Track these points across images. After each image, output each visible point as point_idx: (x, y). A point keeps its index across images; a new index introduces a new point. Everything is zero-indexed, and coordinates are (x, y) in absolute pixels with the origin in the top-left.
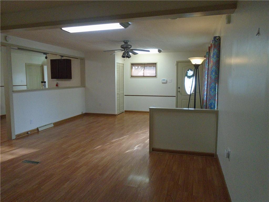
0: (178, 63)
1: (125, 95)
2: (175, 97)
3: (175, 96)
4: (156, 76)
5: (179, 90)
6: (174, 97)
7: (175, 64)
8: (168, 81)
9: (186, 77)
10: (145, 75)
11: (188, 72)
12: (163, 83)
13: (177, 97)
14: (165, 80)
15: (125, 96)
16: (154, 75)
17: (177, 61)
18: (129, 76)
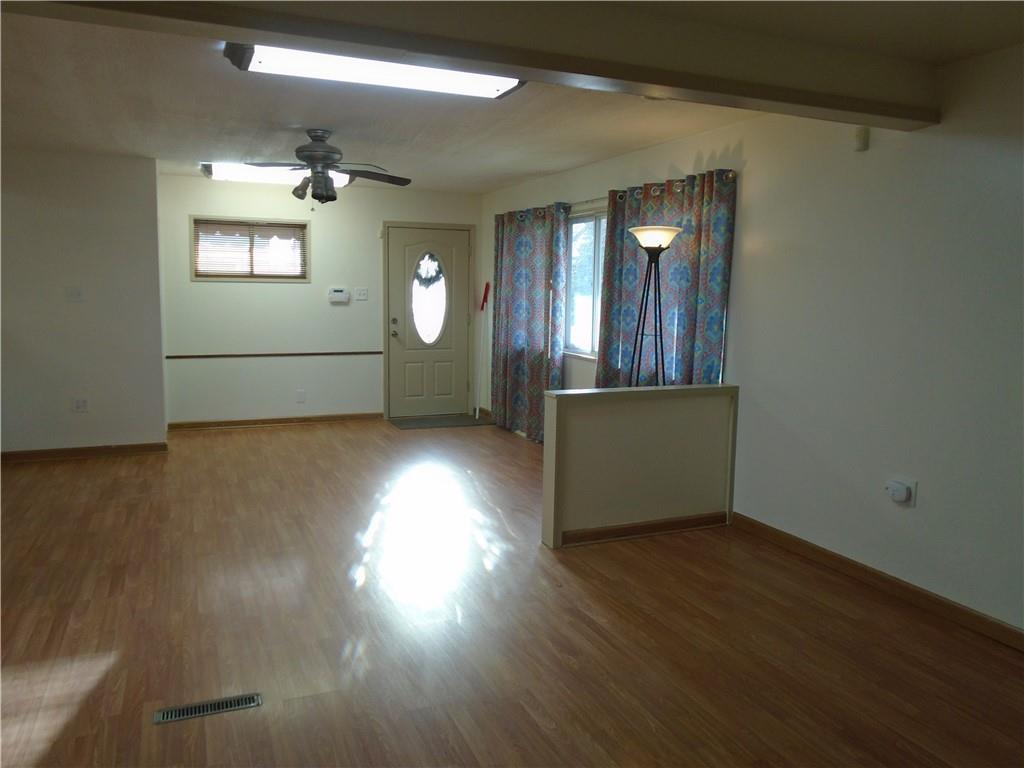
0: (389, 229)
1: (168, 357)
2: (381, 356)
3: (381, 353)
4: (303, 276)
5: (393, 327)
6: (377, 356)
7: (379, 236)
8: (355, 297)
9: (416, 282)
10: (257, 271)
11: (436, 263)
12: (335, 303)
13: (387, 353)
14: (341, 291)
15: (166, 362)
16: (297, 271)
17: (385, 223)
18: (187, 274)
